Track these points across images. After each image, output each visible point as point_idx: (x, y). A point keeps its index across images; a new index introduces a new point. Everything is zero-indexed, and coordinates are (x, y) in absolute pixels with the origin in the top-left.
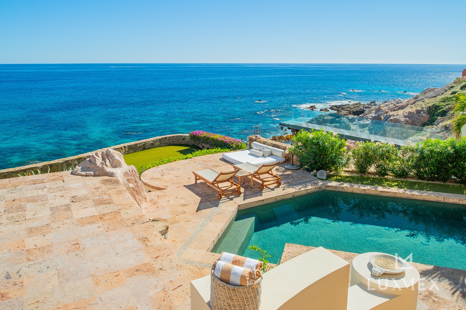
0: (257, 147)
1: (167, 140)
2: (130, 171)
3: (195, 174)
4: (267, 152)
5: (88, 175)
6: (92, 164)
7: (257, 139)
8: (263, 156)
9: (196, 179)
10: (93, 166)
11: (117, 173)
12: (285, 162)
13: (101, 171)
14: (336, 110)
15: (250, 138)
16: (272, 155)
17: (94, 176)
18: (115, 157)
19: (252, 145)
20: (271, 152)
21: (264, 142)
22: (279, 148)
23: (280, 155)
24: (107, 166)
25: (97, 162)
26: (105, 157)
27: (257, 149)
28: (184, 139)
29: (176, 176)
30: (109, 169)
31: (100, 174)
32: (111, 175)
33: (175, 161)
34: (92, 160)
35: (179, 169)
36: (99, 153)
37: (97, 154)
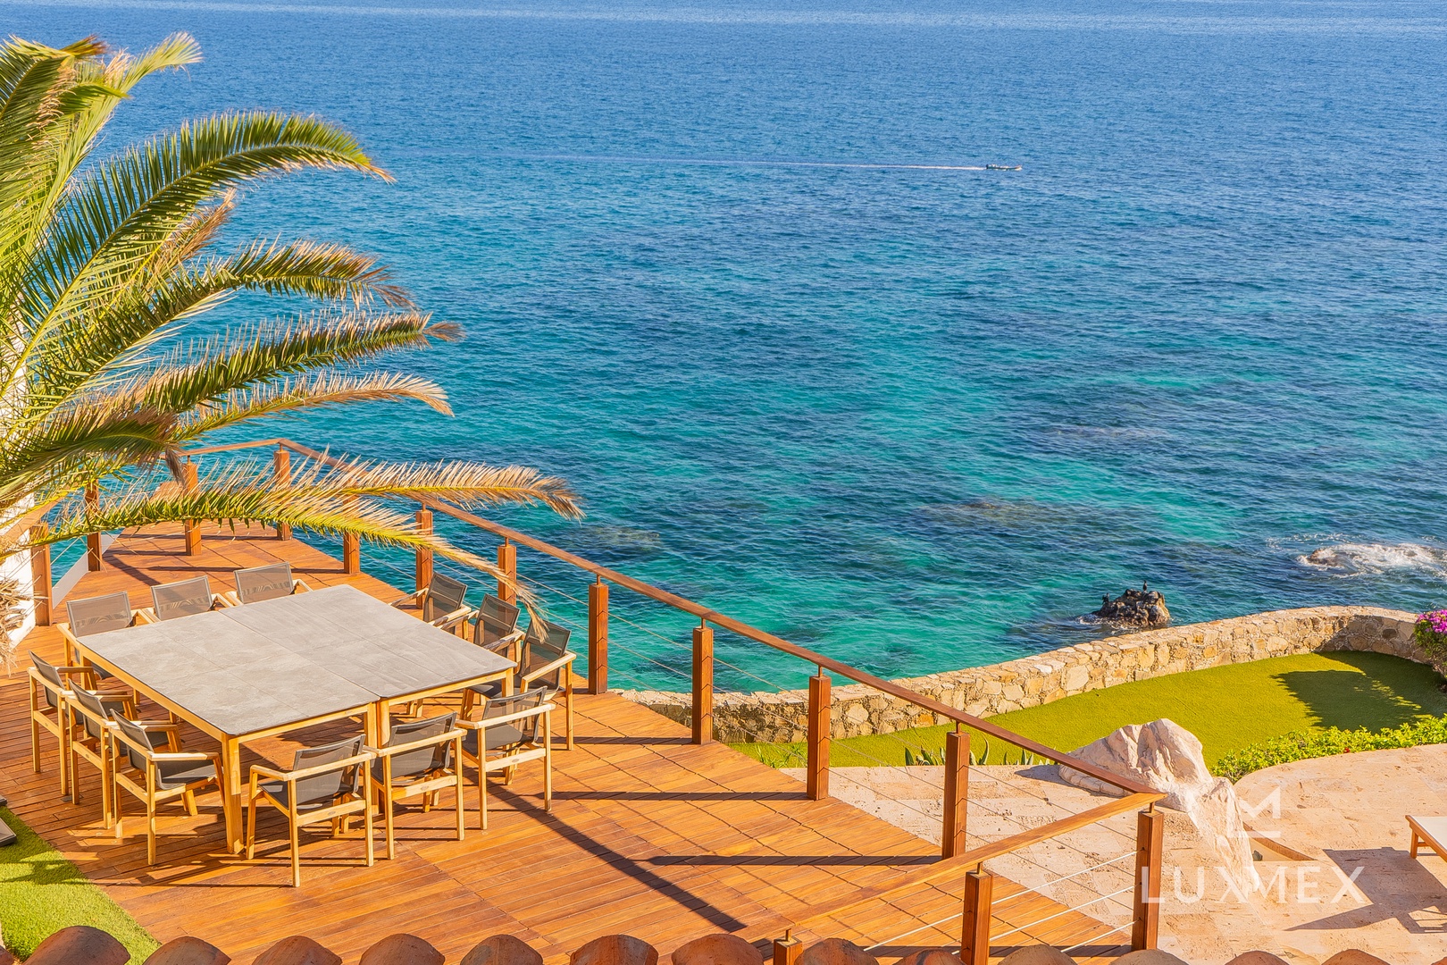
3: (1412, 825)
6: (1115, 760)
9: (1416, 844)
10: (1118, 765)
11: (1186, 798)
18: (1180, 746)
24: (1157, 772)
25: (1130, 758)
26: (1151, 741)
28: (1389, 634)
29: (1350, 814)
30: (1164, 783)
33: (1347, 751)
34: (1116, 746)
35: (1360, 790)
36: (1137, 730)
37: (1128, 730)
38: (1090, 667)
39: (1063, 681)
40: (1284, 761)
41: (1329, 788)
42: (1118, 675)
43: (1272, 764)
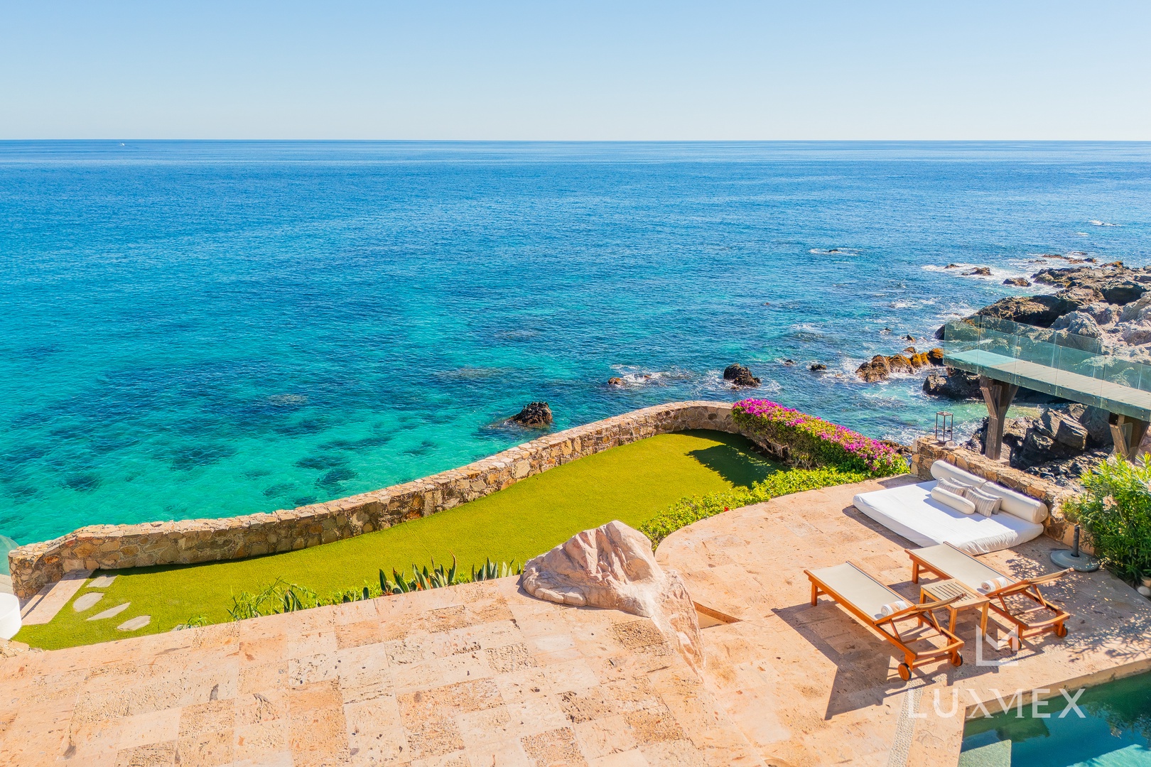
0: (950, 480)
1: (671, 418)
2: (675, 595)
3: (811, 578)
4: (987, 501)
5: (569, 601)
6: (575, 569)
7: (946, 452)
8: (976, 511)
9: (816, 594)
10: (579, 574)
11: (647, 602)
12: (1042, 535)
13: (603, 593)
14: (1050, 283)
15: (921, 445)
16: (1001, 509)
17: (588, 606)
18: (634, 549)
19: (934, 471)
20: (1001, 502)
21: (969, 464)
22: (1021, 492)
23: (1030, 514)
24: (616, 577)
25: (589, 564)
26: (607, 546)
27: (949, 487)
28: (712, 417)
29: (750, 568)
30: (624, 588)
31: (601, 601)
32: (631, 607)
33: (727, 509)
34: (575, 553)
35: (748, 543)
36: (591, 534)
37: (584, 536)
38: (531, 460)
39: (513, 472)
40: (685, 524)
41: (725, 545)
42: (549, 463)
43: (678, 528)
